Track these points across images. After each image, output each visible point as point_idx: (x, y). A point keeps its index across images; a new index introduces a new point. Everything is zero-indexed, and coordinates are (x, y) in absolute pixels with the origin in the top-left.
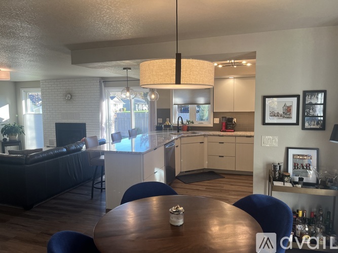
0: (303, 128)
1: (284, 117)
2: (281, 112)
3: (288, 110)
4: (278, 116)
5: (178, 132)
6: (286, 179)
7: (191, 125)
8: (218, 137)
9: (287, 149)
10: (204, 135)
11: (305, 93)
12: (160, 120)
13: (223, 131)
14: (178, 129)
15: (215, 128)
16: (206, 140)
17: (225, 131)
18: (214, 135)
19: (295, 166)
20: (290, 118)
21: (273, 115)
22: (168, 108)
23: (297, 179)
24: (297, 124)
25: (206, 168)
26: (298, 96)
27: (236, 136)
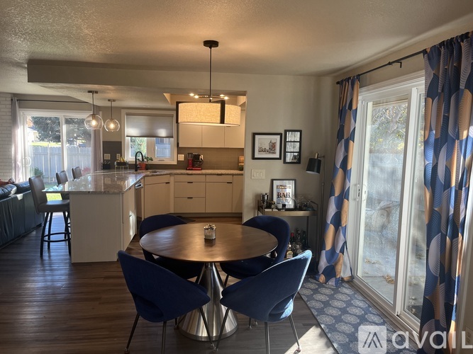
0: (285, 162)
1: (270, 153)
2: (268, 148)
3: (273, 146)
4: (265, 151)
5: (136, 171)
6: (273, 206)
7: (150, 162)
8: (187, 176)
9: (272, 180)
10: (170, 174)
11: (286, 131)
12: (108, 157)
13: (189, 170)
14: (136, 167)
15: (180, 165)
16: (172, 179)
17: (192, 170)
18: (182, 174)
19: (278, 195)
20: (274, 153)
21: (261, 150)
22: (119, 140)
23: (280, 206)
24: (280, 158)
25: (173, 212)
26: (281, 134)
27: (206, 175)
